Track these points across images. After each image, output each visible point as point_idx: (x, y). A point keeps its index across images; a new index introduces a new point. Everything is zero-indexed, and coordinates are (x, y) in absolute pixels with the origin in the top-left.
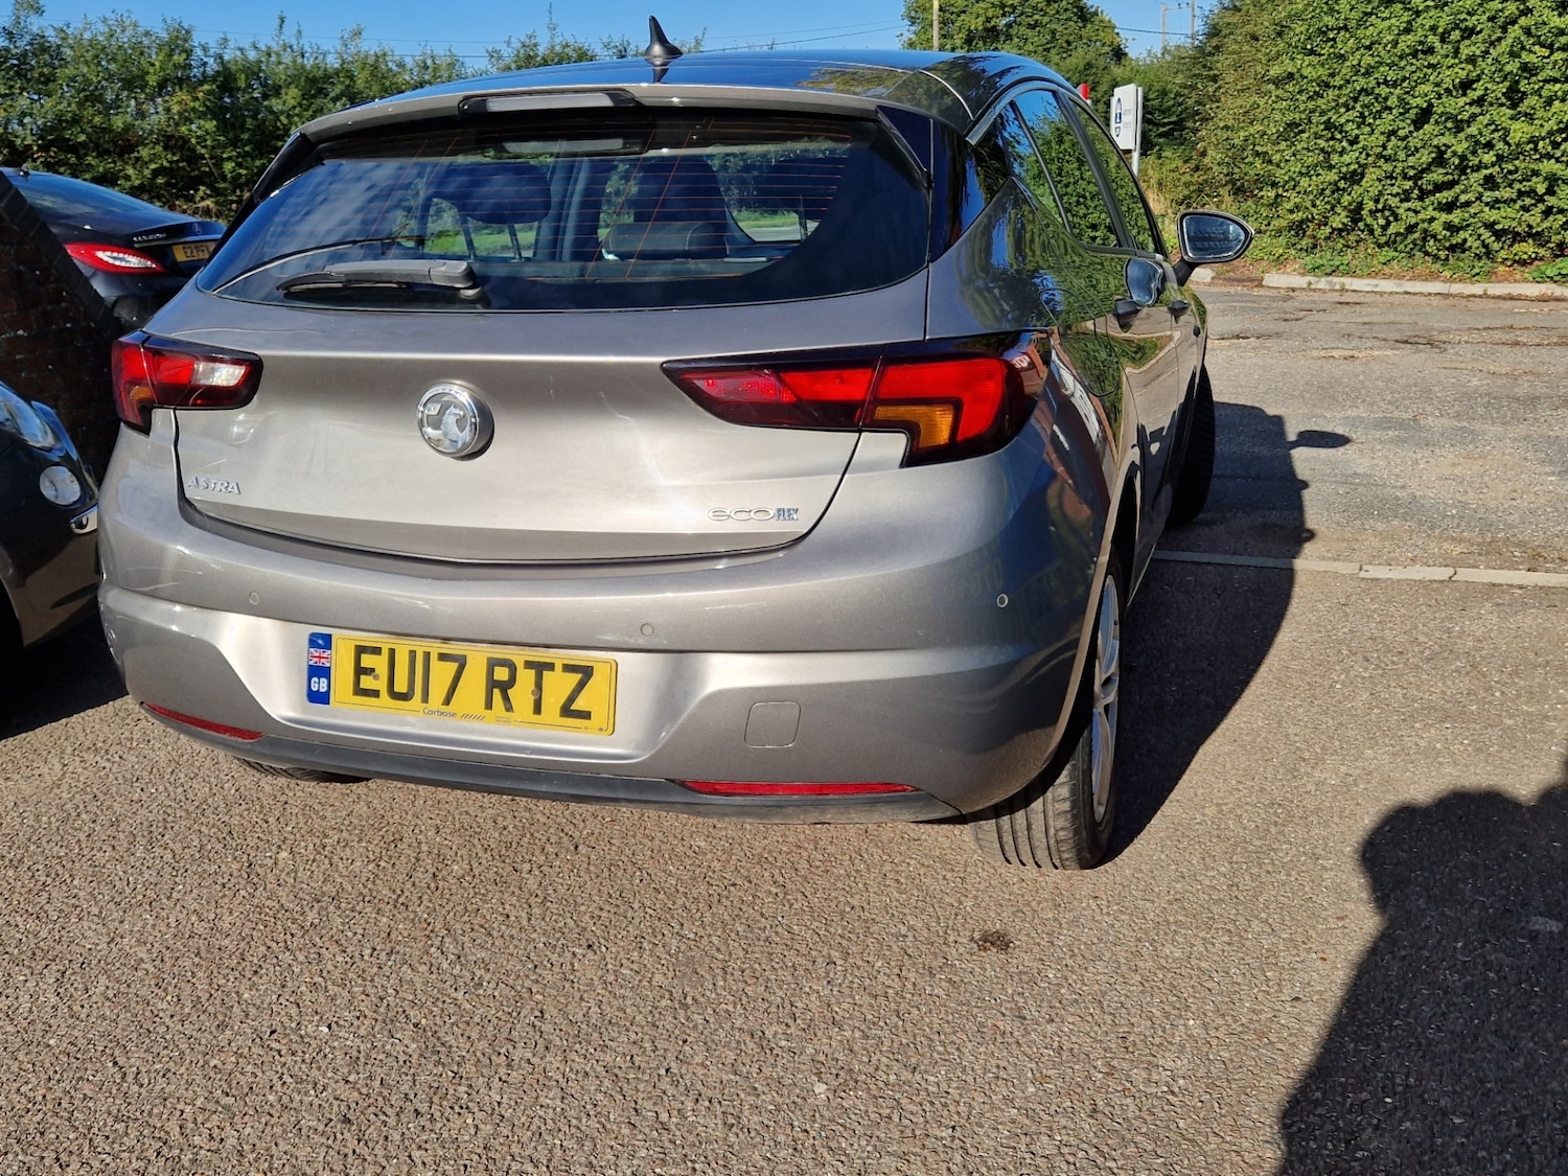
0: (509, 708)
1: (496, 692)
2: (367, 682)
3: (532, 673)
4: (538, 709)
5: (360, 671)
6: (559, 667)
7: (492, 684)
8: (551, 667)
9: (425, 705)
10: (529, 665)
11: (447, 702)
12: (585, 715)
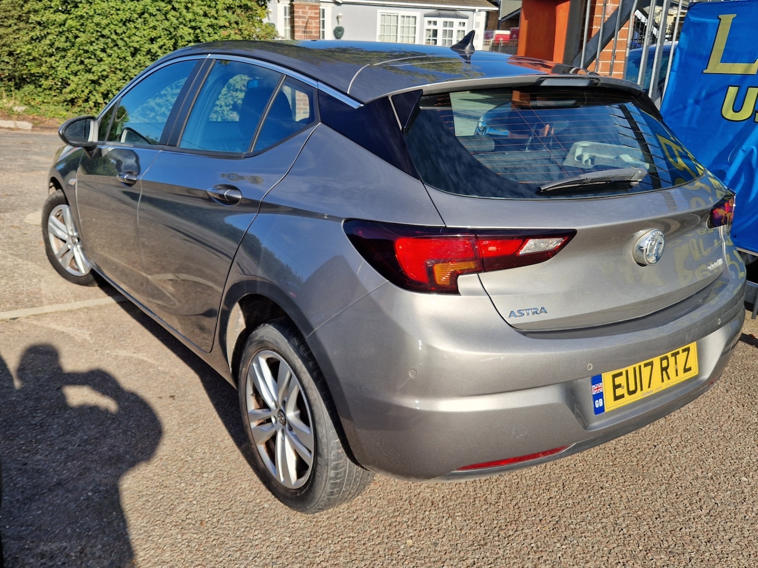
0: (669, 378)
1: (664, 372)
2: (619, 392)
3: (673, 358)
4: (677, 374)
5: (616, 387)
6: (681, 352)
7: (662, 370)
8: (678, 353)
9: (642, 392)
10: (672, 355)
11: (649, 387)
12: (690, 369)
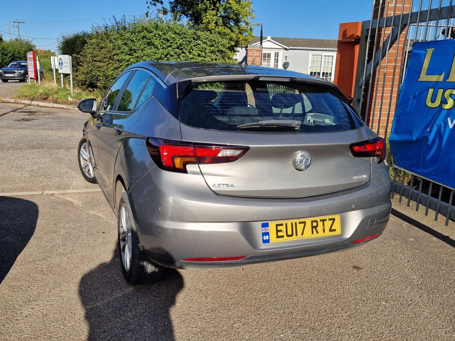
0: (317, 232)
1: (314, 229)
2: (280, 234)
3: (322, 222)
4: (324, 231)
5: (278, 231)
6: (327, 220)
7: (313, 227)
8: (326, 220)
9: (297, 237)
10: (321, 220)
11: (302, 234)
12: (335, 230)
